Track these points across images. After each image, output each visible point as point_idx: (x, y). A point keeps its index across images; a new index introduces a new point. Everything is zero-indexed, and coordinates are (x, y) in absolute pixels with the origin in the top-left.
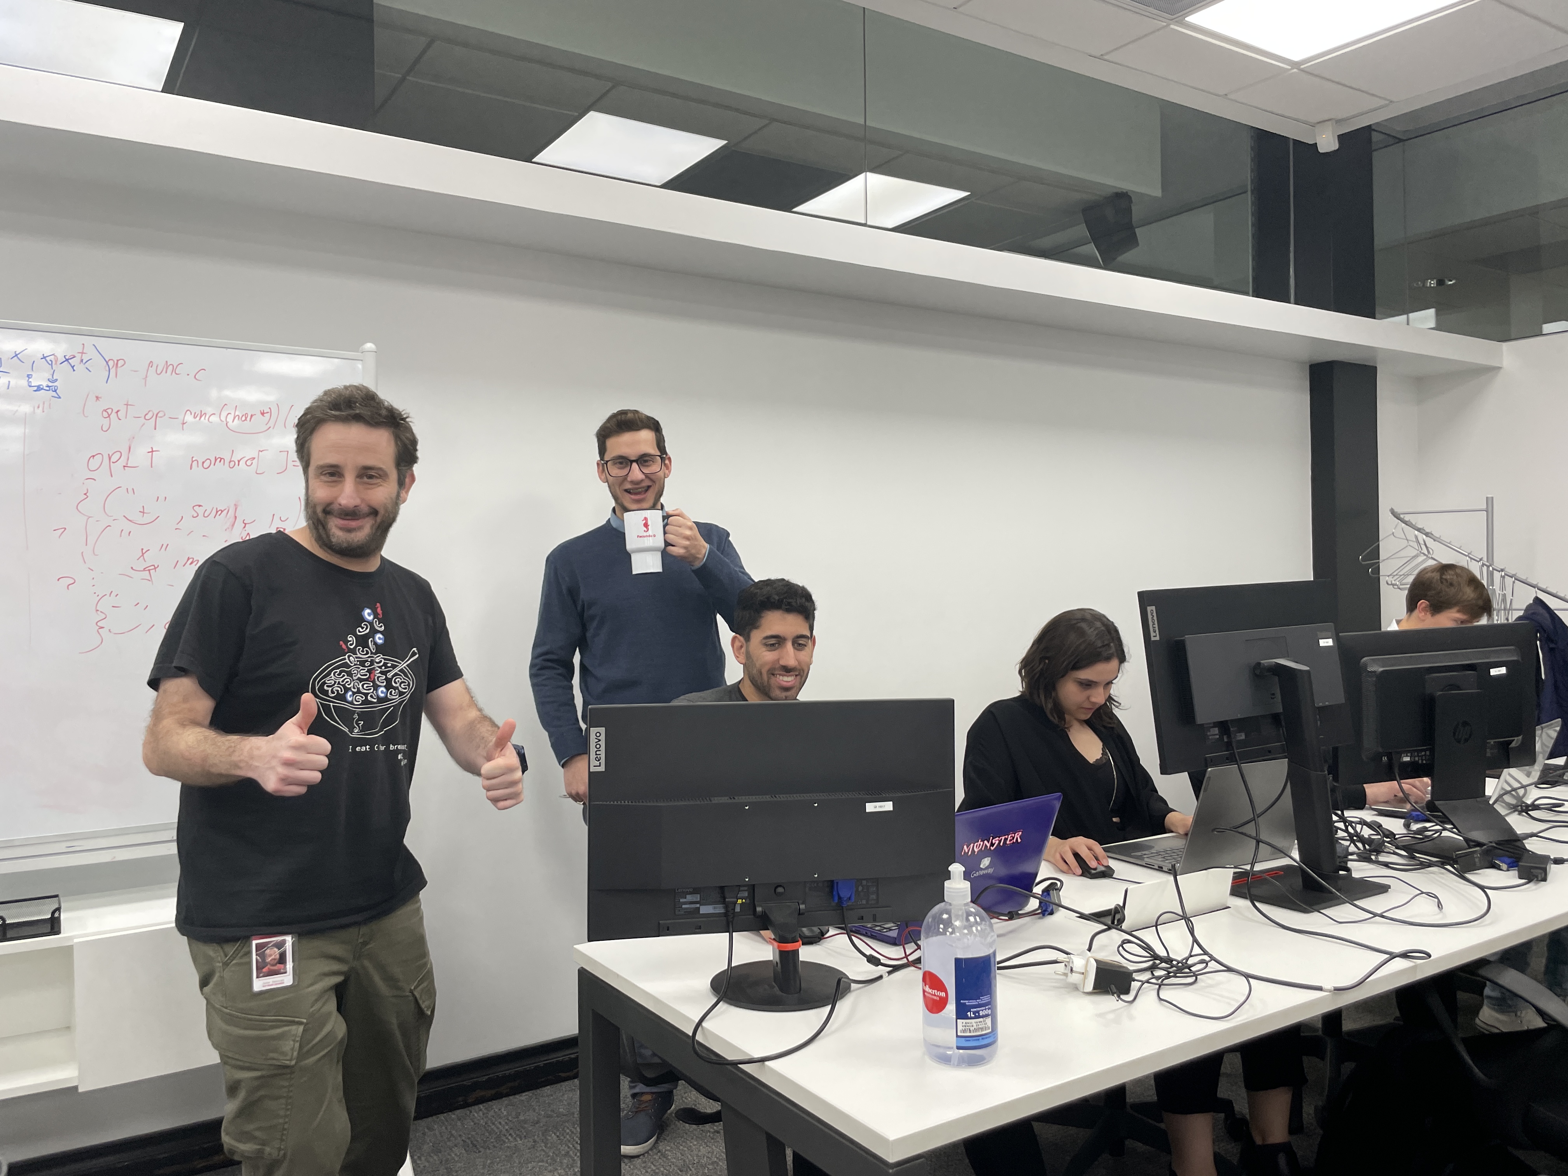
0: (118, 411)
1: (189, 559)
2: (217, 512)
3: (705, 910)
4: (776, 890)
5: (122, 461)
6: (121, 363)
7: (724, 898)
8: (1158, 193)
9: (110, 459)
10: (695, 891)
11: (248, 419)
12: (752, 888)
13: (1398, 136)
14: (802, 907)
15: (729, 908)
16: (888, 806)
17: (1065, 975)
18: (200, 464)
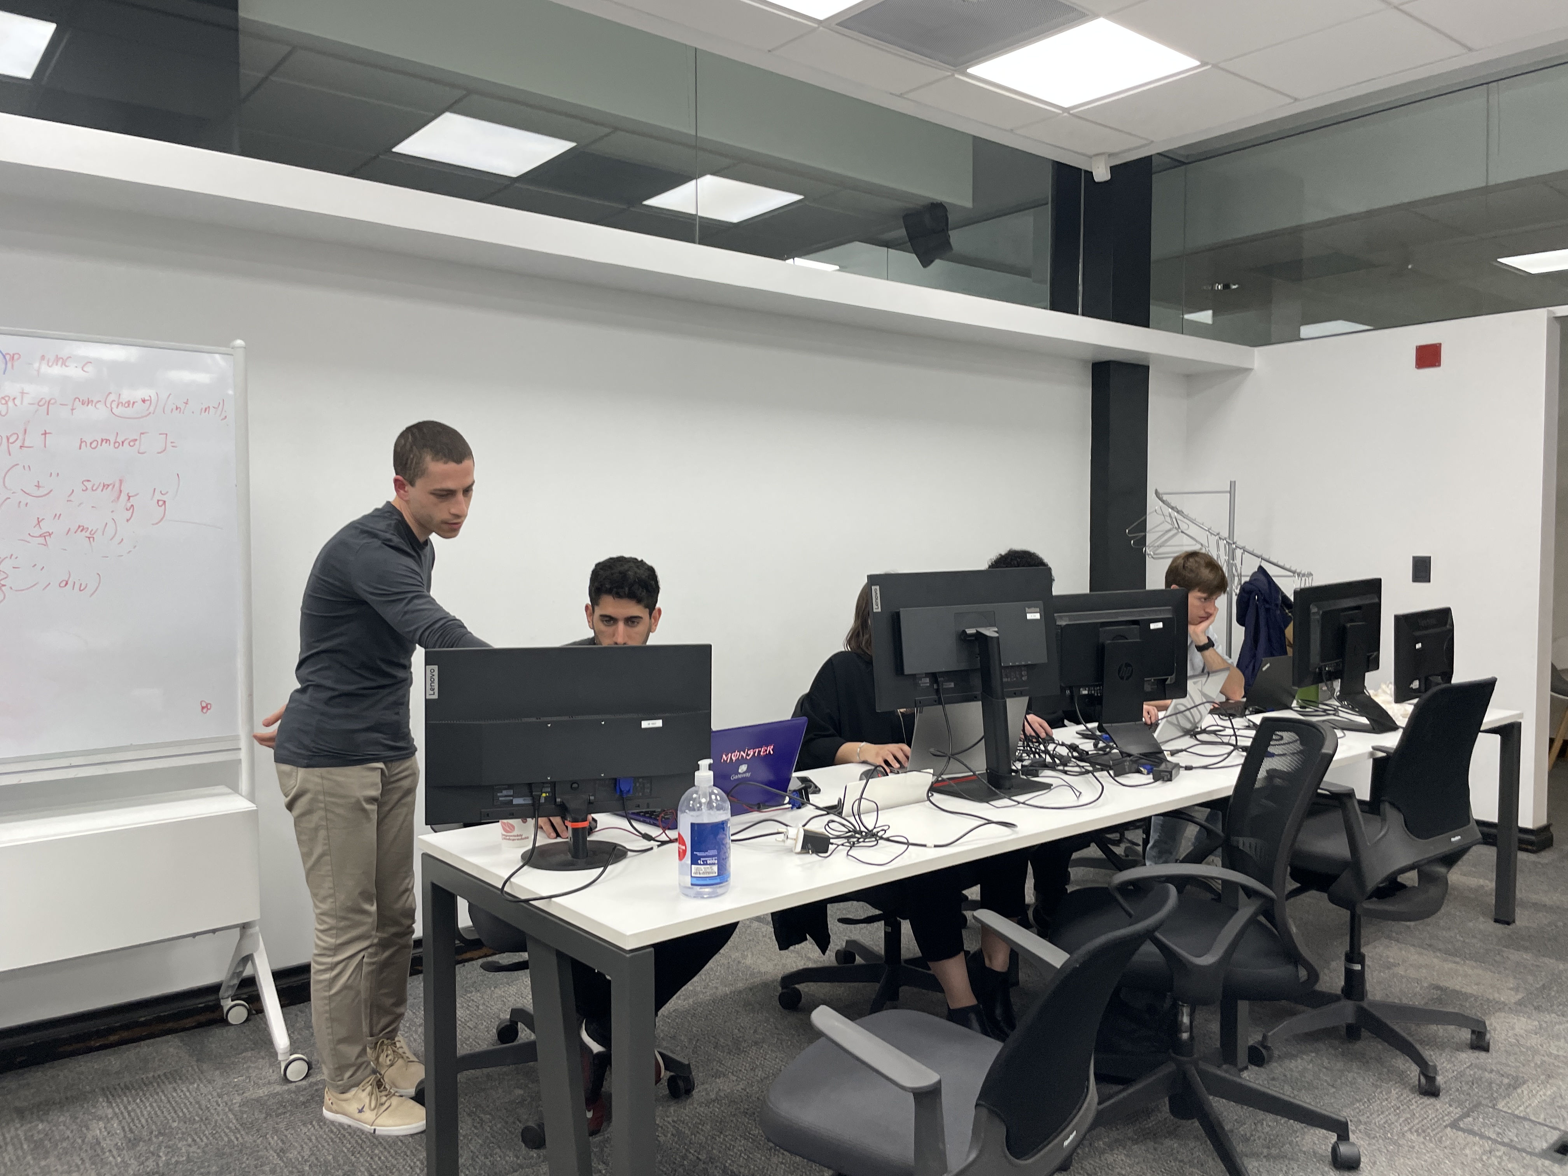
0: (14, 399)
1: (79, 527)
2: (104, 486)
3: (517, 801)
4: (574, 786)
5: (19, 443)
6: (16, 357)
7: (531, 792)
8: (969, 204)
9: (8, 439)
10: (510, 787)
11: (131, 405)
12: (553, 784)
13: (1182, 159)
14: (592, 798)
15: (536, 799)
16: (659, 723)
17: (783, 841)
18: (88, 444)
